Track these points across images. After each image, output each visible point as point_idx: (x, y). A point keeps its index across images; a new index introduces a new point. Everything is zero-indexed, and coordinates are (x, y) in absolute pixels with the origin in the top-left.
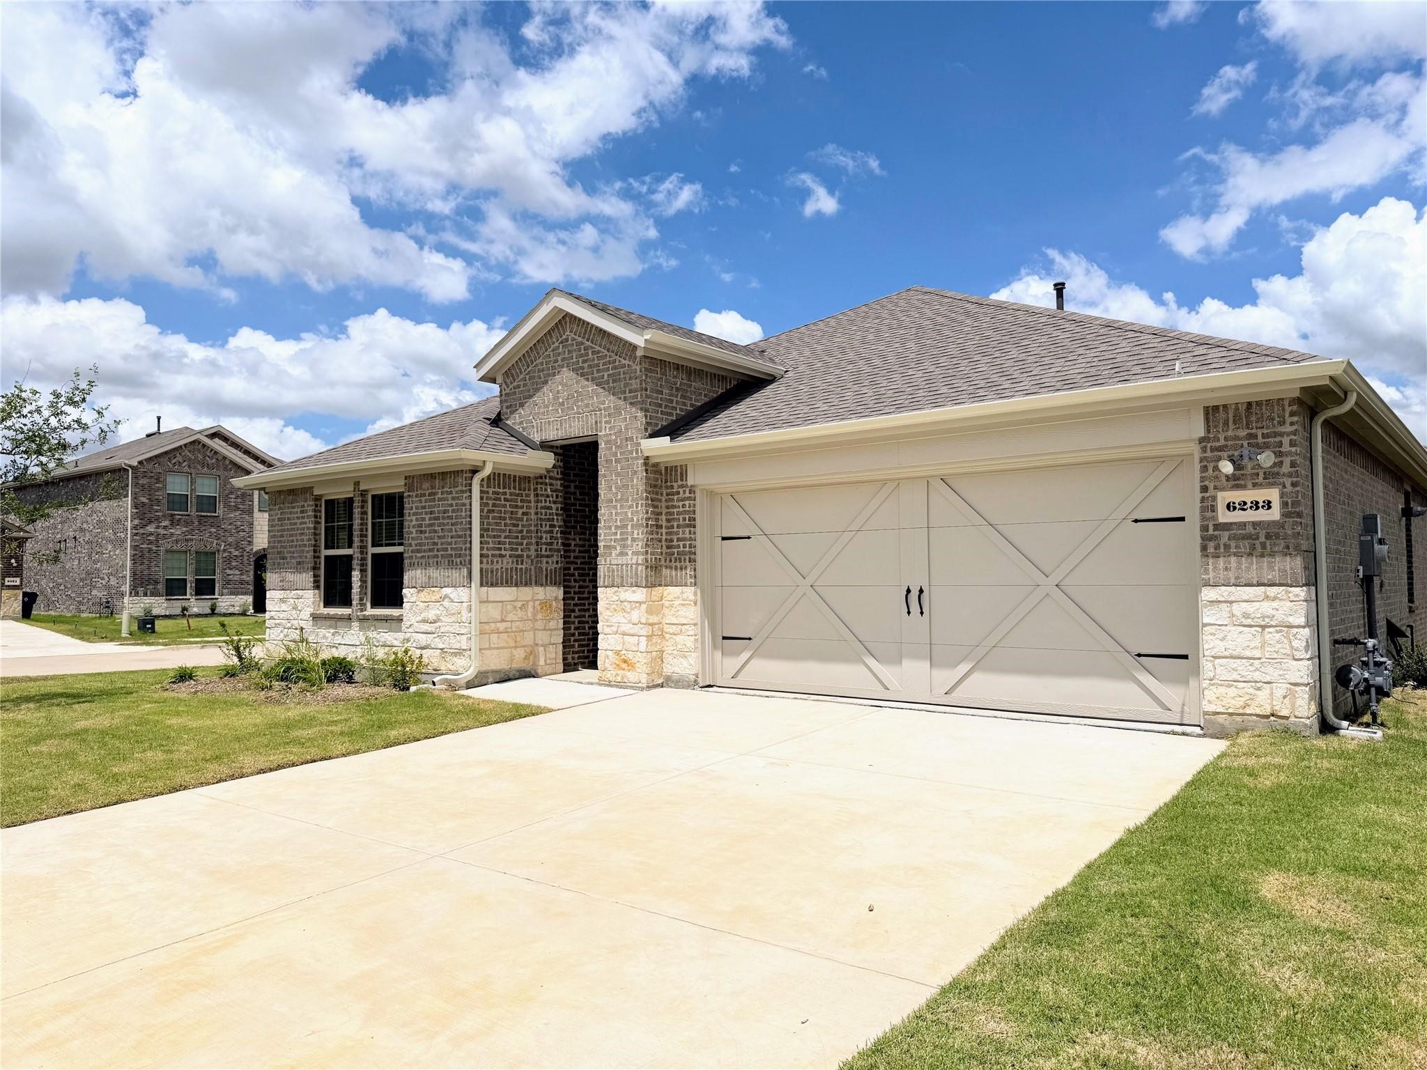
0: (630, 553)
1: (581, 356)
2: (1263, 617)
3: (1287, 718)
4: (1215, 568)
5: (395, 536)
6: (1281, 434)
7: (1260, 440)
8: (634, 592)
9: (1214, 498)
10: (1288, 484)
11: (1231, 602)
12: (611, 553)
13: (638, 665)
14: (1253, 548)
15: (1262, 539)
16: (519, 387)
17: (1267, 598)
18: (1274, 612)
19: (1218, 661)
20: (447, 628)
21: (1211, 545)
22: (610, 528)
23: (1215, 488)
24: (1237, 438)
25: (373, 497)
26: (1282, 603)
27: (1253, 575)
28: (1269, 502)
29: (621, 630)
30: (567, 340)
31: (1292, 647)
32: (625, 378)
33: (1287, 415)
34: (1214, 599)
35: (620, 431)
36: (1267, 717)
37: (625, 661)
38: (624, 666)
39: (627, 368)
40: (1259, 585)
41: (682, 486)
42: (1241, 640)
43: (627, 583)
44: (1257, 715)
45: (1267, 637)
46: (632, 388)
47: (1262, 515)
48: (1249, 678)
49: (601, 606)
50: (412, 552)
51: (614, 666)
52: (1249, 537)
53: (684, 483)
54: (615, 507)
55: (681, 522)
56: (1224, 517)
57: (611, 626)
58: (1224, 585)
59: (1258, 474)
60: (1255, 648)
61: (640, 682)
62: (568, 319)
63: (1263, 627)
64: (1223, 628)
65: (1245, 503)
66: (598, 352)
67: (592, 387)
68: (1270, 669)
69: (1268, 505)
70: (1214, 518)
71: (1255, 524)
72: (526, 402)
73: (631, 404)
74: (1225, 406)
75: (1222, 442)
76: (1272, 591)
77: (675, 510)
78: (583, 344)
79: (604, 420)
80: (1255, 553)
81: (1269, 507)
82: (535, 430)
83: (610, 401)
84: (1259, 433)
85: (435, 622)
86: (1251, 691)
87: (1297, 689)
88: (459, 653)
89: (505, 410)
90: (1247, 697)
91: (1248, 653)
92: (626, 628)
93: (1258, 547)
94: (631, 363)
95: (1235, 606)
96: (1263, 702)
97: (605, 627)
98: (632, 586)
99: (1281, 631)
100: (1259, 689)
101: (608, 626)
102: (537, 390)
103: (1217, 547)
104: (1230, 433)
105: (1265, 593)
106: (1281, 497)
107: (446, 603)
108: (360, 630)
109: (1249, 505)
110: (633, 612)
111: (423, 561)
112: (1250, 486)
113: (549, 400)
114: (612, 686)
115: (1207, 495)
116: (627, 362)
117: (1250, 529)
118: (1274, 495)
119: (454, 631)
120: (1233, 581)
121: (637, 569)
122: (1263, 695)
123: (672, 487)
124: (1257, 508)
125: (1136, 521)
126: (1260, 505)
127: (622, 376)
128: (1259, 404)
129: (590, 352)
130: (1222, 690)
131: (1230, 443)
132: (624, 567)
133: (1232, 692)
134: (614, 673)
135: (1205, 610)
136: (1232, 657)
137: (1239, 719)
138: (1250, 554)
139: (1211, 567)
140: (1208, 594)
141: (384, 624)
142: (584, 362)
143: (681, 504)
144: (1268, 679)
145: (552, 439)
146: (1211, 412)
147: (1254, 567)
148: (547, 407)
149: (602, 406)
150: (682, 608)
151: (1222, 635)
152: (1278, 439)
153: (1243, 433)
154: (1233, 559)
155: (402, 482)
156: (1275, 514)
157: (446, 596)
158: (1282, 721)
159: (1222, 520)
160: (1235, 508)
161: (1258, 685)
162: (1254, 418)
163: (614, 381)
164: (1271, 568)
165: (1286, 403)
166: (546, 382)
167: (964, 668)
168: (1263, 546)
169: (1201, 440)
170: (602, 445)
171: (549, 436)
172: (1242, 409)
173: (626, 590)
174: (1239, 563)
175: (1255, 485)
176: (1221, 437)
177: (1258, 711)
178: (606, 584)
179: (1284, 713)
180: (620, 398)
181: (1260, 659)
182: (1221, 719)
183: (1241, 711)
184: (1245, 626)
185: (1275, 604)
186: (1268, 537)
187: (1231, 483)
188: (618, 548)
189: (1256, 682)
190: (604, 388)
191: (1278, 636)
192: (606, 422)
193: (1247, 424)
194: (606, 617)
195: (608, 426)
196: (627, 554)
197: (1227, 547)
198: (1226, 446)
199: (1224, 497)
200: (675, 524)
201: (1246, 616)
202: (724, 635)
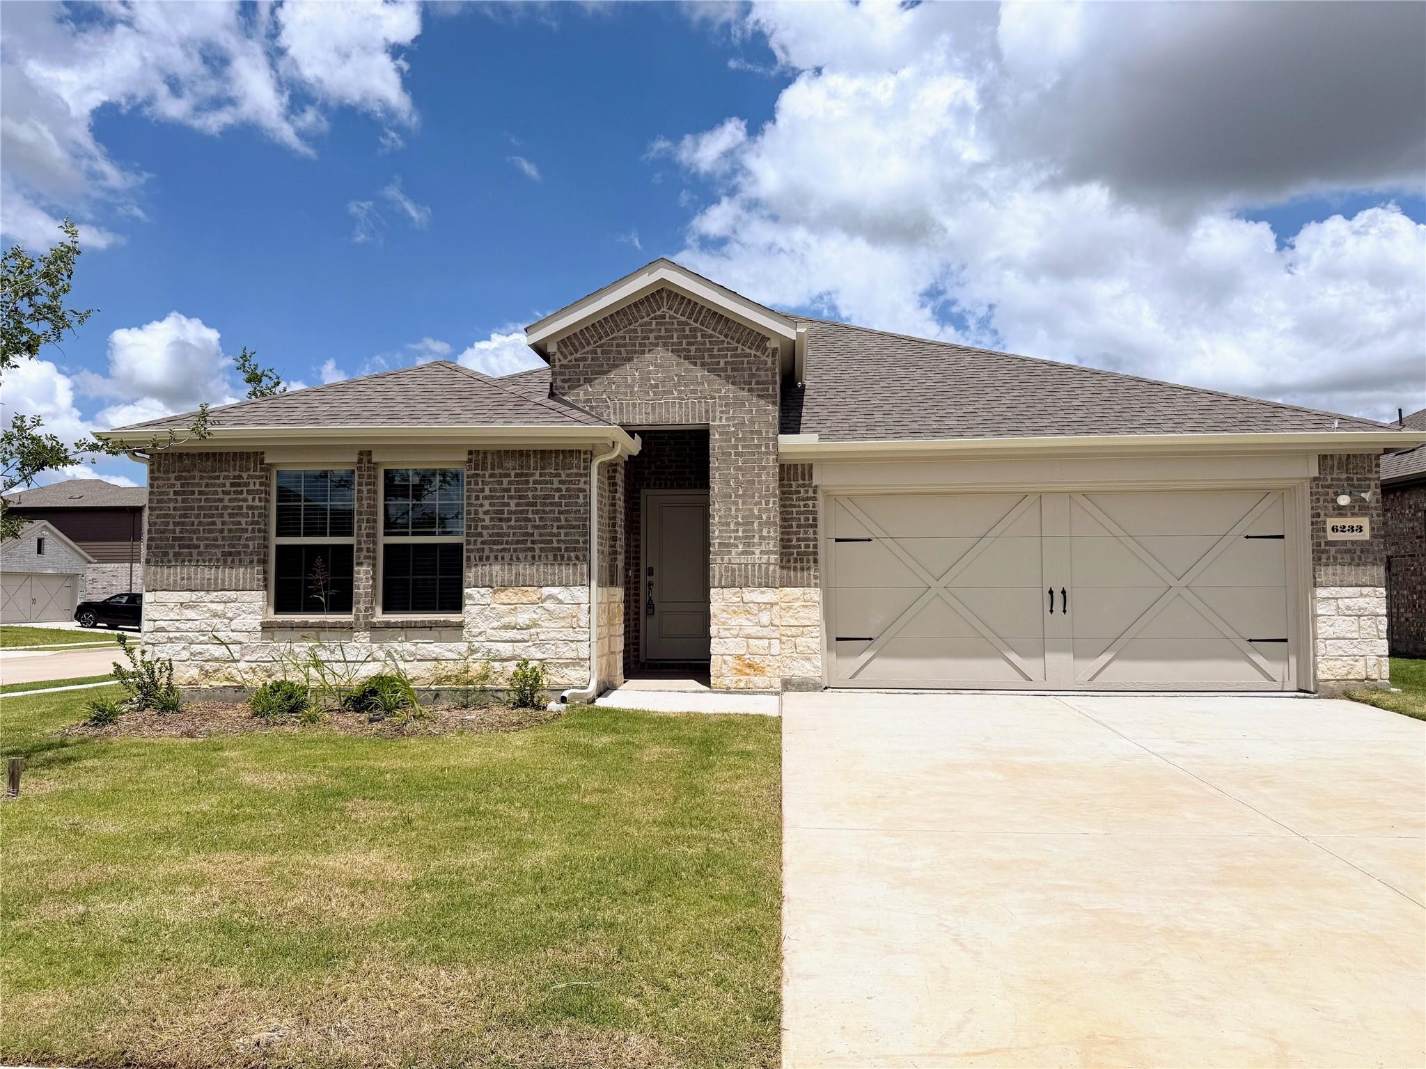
0: (757, 552)
1: (686, 337)
2: (1360, 609)
3: (1376, 680)
4: (1326, 574)
5: (435, 523)
6: (1369, 479)
7: (1355, 482)
8: (763, 593)
9: (1325, 523)
10: (1374, 515)
11: (1337, 599)
12: (730, 552)
13: (768, 669)
14: (1353, 559)
15: (1358, 553)
16: (584, 359)
17: (1362, 595)
18: (1367, 605)
19: (1328, 642)
20: (552, 635)
21: (1324, 556)
22: (728, 524)
23: (1325, 515)
24: (1339, 480)
25: (387, 472)
26: (1372, 599)
27: (1352, 579)
28: (1361, 527)
29: (742, 633)
30: (663, 317)
31: (1378, 630)
32: (751, 369)
33: (1374, 465)
34: (1326, 596)
35: (743, 424)
36: (1363, 680)
37: (750, 666)
38: (748, 671)
39: (752, 358)
40: (1357, 586)
41: (804, 486)
42: (1344, 626)
43: (754, 584)
44: (1356, 680)
45: (1362, 623)
46: (760, 380)
47: (1356, 536)
48: (1350, 653)
49: (714, 609)
50: (483, 543)
51: (734, 671)
52: (1349, 551)
53: (807, 482)
54: (736, 503)
55: (802, 521)
56: (1331, 536)
57: (729, 629)
58: (1332, 586)
59: (1354, 507)
60: (1355, 631)
61: (771, 687)
62: (664, 295)
63: (1359, 616)
64: (1332, 617)
65: (1344, 527)
66: (711, 336)
67: (700, 373)
68: (1364, 647)
69: (1360, 529)
70: (1325, 537)
71: (1353, 542)
72: (596, 378)
73: (759, 396)
74: (1331, 456)
75: (1329, 482)
76: (1365, 590)
77: (794, 510)
78: (688, 324)
79: (718, 409)
80: (1354, 563)
81: (1361, 531)
82: (611, 410)
83: (729, 390)
84: (1355, 477)
85: (528, 627)
86: (1352, 662)
87: (1382, 659)
88: (577, 662)
89: (559, 383)
90: (1349, 667)
91: (1349, 636)
92: (754, 630)
93: (1357, 560)
94: (759, 354)
95: (1340, 602)
96: (1359, 671)
97: (721, 631)
98: (760, 586)
99: (1371, 619)
100: (1357, 661)
101: (725, 629)
102: (615, 366)
103: (1328, 559)
104: (1335, 476)
105: (1361, 591)
106: (1370, 524)
107: (549, 605)
108: (372, 641)
109: (1347, 528)
110: (761, 614)
111: (507, 556)
112: (1350, 515)
113: (634, 379)
114: (731, 693)
115: (1319, 520)
116: (753, 352)
117: (1349, 546)
118: (1365, 522)
119: (564, 638)
120: (1338, 583)
121: (767, 569)
122: (1360, 665)
123: (790, 486)
124: (1353, 531)
125: (1247, 537)
126: (1355, 528)
127: (745, 366)
128: (1355, 456)
129: (699, 335)
130: (1331, 663)
131: (1335, 483)
132: (749, 567)
133: (1338, 664)
134: (735, 679)
135: (1318, 605)
136: (1338, 638)
137: (1343, 683)
138: (1350, 564)
139: (1323, 573)
140: (1321, 592)
141: (426, 632)
142: (689, 344)
143: (802, 503)
144: (1363, 653)
145: (638, 423)
146: (1323, 458)
147: (1352, 573)
148: (632, 387)
149: (717, 395)
150: (803, 609)
151: (1331, 623)
152: (1367, 482)
153: (1344, 476)
154: (1338, 567)
155: (465, 458)
156: (1366, 535)
157: (550, 597)
158: (1373, 683)
159: (1330, 538)
160: (1337, 530)
161: (1357, 658)
162: (1351, 466)
163: (734, 370)
164: (1364, 574)
165: (1373, 457)
166: (630, 359)
167: (1106, 657)
168: (1360, 558)
169: (1315, 479)
170: (715, 437)
171: (634, 419)
172: (1344, 459)
173: (753, 591)
174: (1343, 570)
175: (1353, 515)
176: (1329, 478)
177: (1357, 677)
178: (723, 584)
179: (1375, 677)
180: (744, 389)
181: (1357, 639)
182: (1331, 684)
183: (1345, 677)
184: (1346, 616)
185: (1367, 600)
186: (1362, 551)
187: (1336, 512)
188: (741, 546)
189: (1355, 656)
190: (720, 376)
191: (1369, 622)
192: (721, 412)
193: (1347, 470)
194: (723, 620)
195: (724, 416)
196: (754, 553)
197: (1335, 558)
198: (1332, 485)
199: (1331, 522)
200: (794, 524)
201: (1348, 608)
202: (839, 637)
